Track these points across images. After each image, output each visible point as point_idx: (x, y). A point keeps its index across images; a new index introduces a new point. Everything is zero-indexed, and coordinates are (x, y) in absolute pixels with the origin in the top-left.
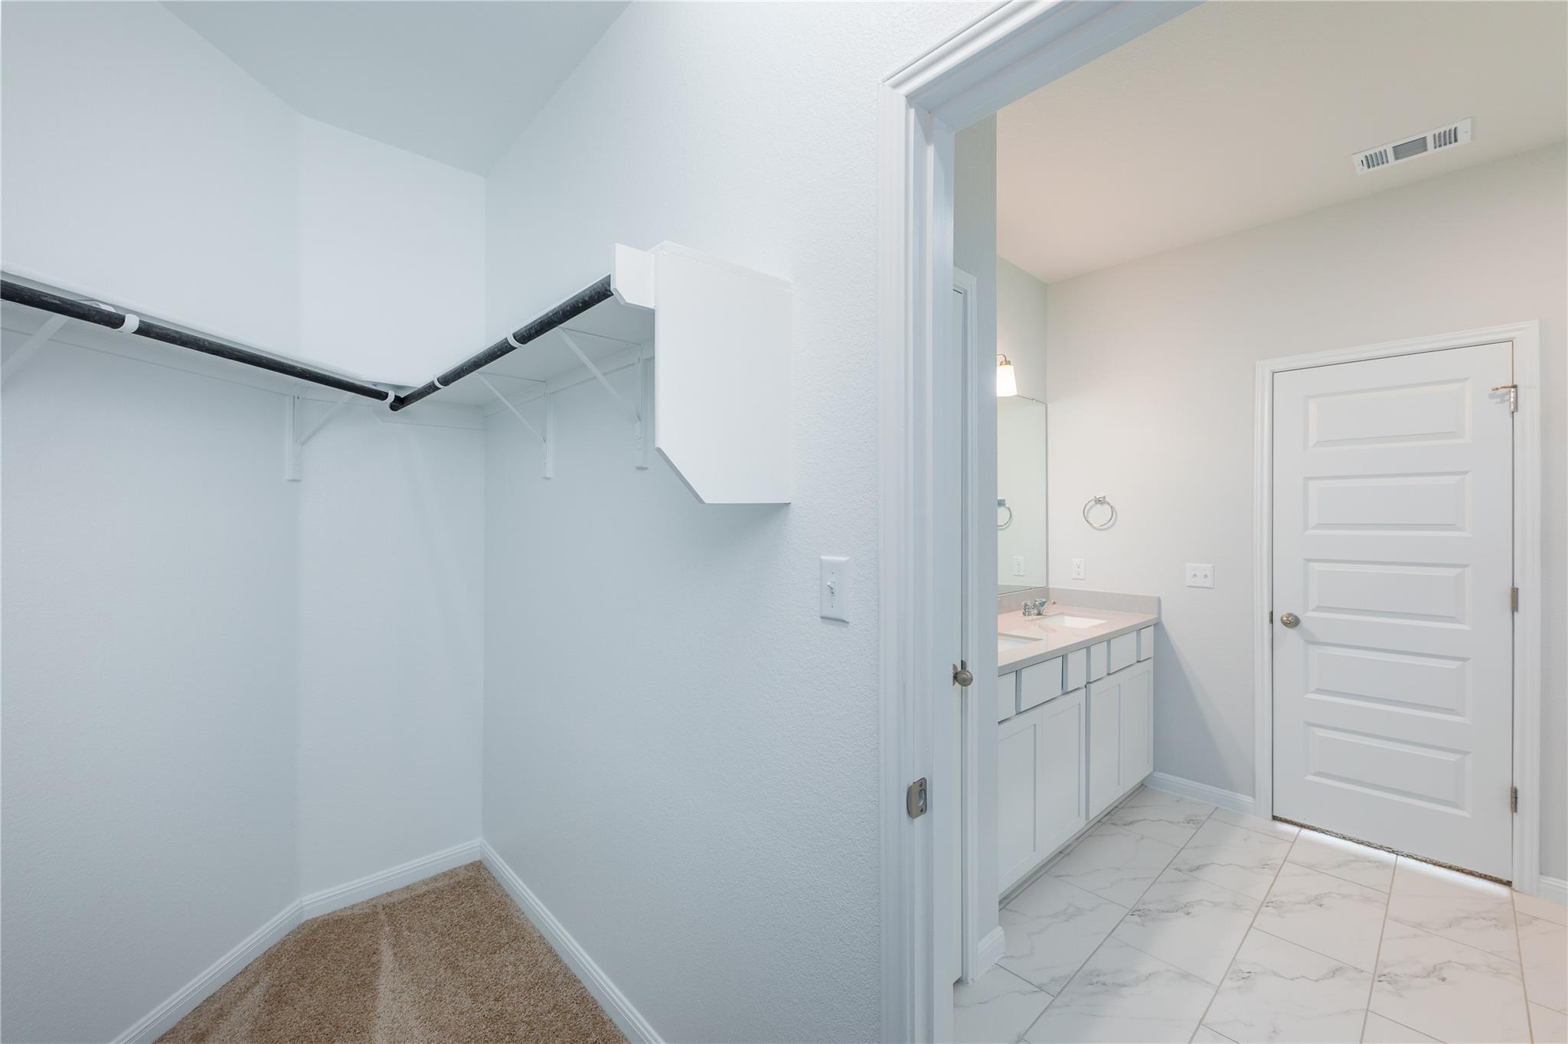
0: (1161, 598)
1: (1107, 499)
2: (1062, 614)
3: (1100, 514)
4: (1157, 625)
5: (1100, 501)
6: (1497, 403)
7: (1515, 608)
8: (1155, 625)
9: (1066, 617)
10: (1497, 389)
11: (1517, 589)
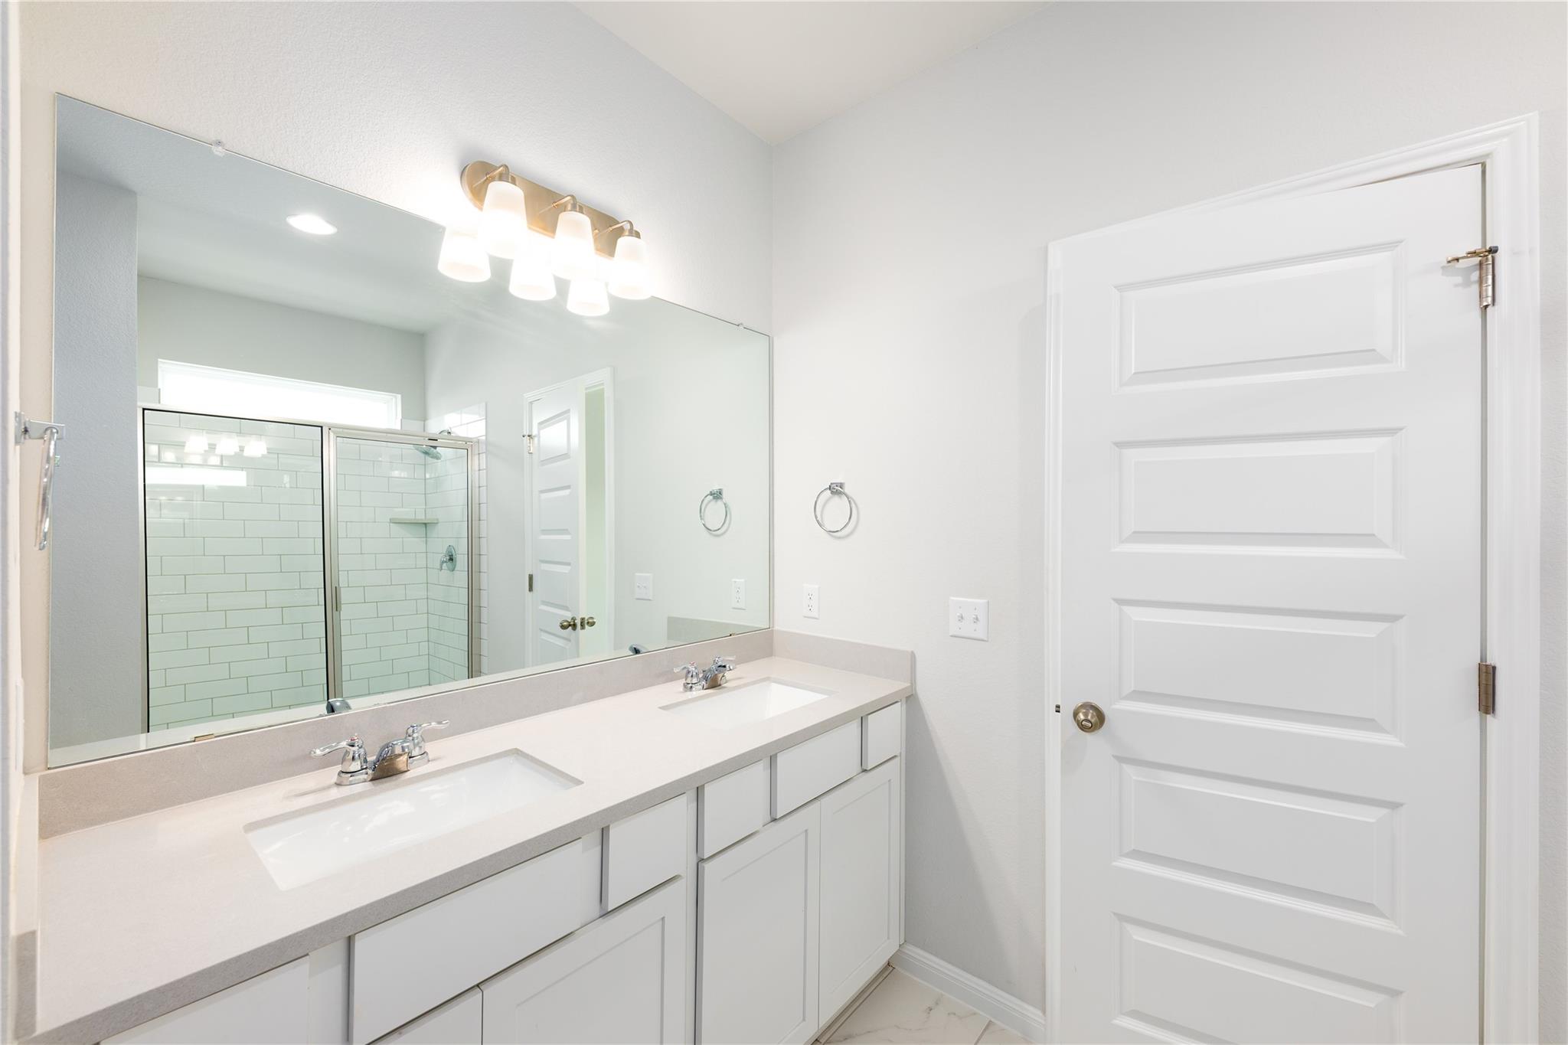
0: (915, 652)
1: (847, 490)
2: (768, 679)
3: (836, 511)
4: (910, 699)
5: (836, 489)
6: (1456, 285)
7: (1487, 701)
8: (908, 698)
9: (774, 686)
10: (1457, 260)
11: (1494, 668)
